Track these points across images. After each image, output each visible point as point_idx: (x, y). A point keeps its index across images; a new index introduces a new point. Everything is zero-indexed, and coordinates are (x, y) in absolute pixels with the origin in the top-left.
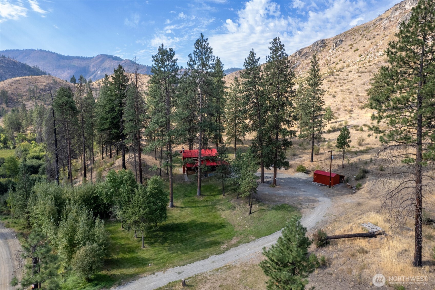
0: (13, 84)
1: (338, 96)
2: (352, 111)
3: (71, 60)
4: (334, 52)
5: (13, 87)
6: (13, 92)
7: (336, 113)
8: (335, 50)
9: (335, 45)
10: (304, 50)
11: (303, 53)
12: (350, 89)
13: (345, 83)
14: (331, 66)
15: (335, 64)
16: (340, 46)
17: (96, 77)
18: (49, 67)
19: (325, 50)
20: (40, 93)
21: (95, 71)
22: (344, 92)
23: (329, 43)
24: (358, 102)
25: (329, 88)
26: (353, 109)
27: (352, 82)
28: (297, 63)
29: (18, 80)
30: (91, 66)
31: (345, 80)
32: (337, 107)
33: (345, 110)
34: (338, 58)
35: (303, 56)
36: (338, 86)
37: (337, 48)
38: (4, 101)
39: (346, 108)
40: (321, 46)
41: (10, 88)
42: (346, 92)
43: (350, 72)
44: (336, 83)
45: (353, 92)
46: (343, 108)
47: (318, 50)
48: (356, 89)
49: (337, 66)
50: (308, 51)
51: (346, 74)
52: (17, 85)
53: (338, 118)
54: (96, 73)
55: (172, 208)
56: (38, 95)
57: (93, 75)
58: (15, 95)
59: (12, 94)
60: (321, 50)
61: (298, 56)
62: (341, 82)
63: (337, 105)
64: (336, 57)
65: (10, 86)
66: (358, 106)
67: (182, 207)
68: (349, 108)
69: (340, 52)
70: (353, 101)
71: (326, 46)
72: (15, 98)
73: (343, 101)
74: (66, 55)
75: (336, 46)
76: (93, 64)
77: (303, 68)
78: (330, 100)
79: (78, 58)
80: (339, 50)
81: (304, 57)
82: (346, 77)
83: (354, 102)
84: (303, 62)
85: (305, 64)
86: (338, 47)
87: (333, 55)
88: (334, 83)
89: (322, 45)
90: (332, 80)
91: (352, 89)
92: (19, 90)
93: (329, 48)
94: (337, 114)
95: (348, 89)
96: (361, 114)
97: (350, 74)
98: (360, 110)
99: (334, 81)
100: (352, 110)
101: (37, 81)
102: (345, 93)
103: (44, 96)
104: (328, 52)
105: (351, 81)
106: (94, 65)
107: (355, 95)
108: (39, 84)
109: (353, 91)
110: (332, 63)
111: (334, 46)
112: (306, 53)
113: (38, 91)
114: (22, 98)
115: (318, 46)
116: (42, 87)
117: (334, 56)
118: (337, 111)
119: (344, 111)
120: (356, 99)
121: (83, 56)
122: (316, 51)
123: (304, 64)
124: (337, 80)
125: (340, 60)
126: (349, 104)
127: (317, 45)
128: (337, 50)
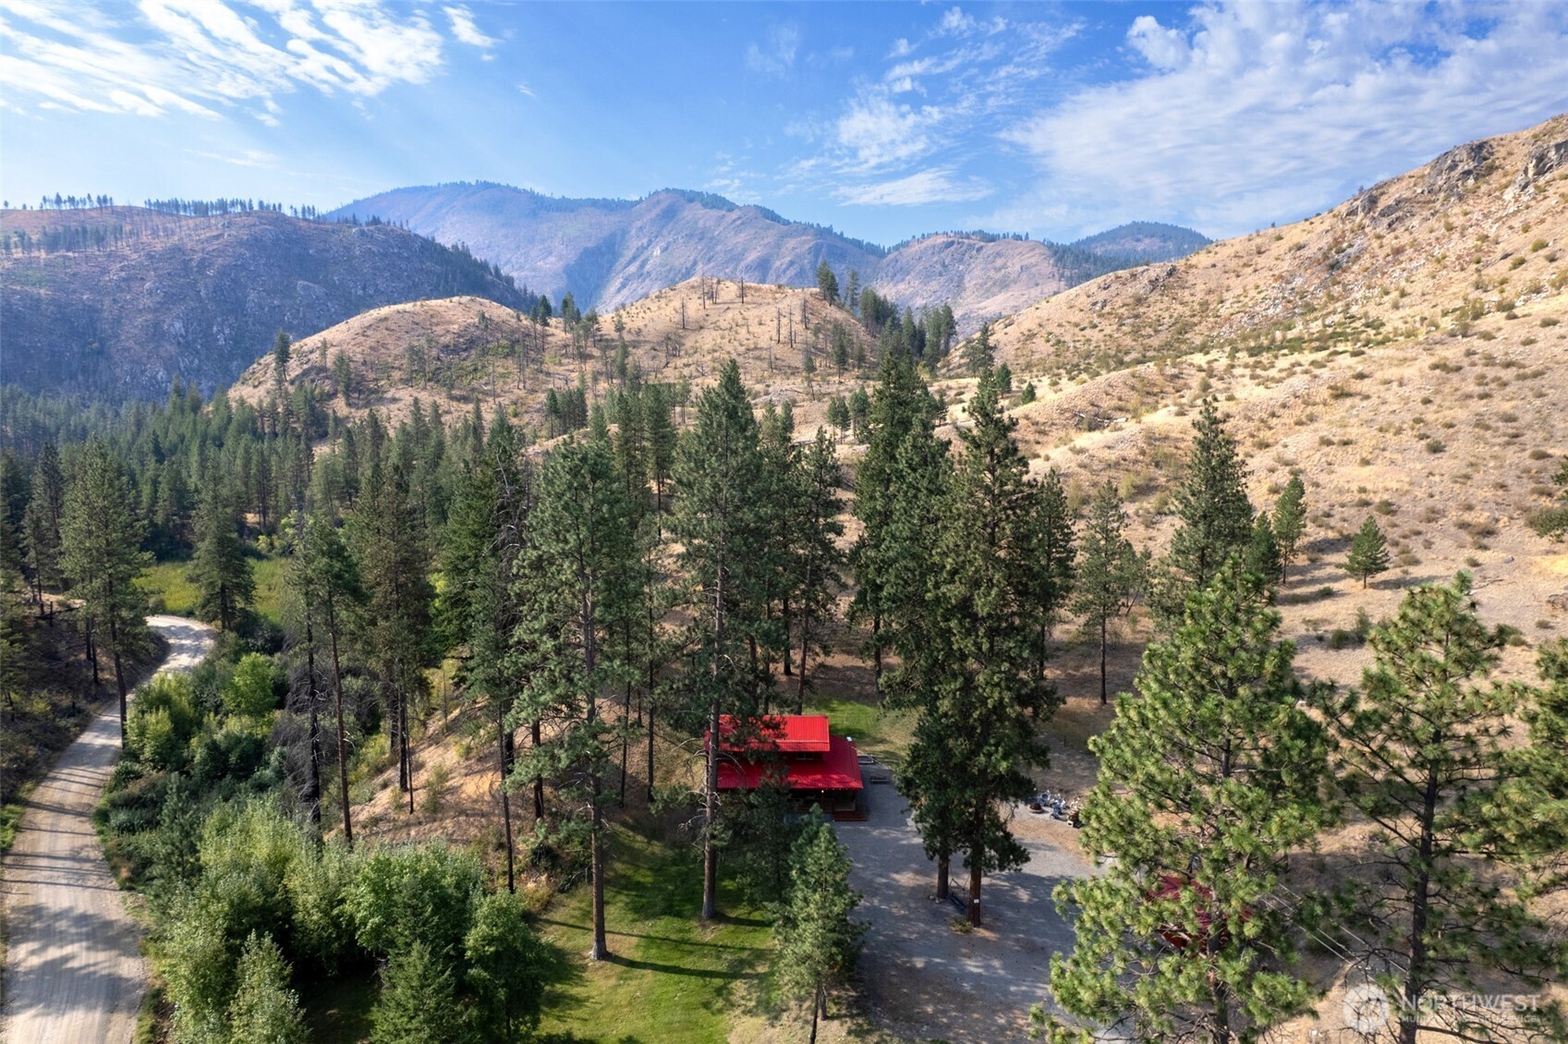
0: (369, 333)
1: (1452, 448)
2: (1489, 533)
3: (572, 211)
4: (1525, 198)
5: (371, 342)
6: (368, 359)
7: (1418, 533)
8: (1531, 189)
9: (1537, 166)
10: (1393, 189)
11: (1383, 203)
12: (1517, 413)
13: (1505, 384)
14: (1490, 271)
15: (1509, 262)
16: (1556, 173)
17: (648, 267)
18: (506, 236)
19: (1484, 188)
20: (439, 359)
21: (644, 248)
22: (1487, 428)
23: (1510, 154)
24: (1533, 491)
25: (1427, 401)
26: (1501, 524)
27: (1537, 382)
28: (1351, 246)
29: (386, 319)
30: (633, 232)
31: (1508, 365)
32: (1430, 502)
33: (1463, 526)
34: (1535, 233)
35: (1383, 214)
36: (1469, 396)
37: (1542, 181)
38: (341, 388)
39: (1468, 517)
40: (1467, 173)
41: (360, 344)
42: (1496, 430)
43: (1548, 323)
44: (1464, 380)
45: (1526, 438)
46: (1454, 515)
47: (1451, 189)
48: (1545, 421)
49: (1516, 274)
50: (1407, 194)
51: (1523, 334)
52: (379, 336)
53: (1416, 562)
54: (647, 254)
55: (599, 964)
56: (433, 367)
57: (637, 264)
58: (372, 367)
59: (364, 363)
60: (1467, 191)
61: (1361, 215)
62: (1491, 373)
63: (1432, 496)
64: (1526, 229)
65: (362, 338)
66: (1526, 510)
67: (632, 964)
68: (1480, 517)
69: (1552, 201)
70: (1510, 482)
71: (1491, 169)
72: (371, 376)
73: (1467, 477)
74: (557, 196)
75: (1540, 172)
76: (639, 224)
77: (1374, 273)
78: (1411, 465)
79: (594, 203)
80: (1551, 191)
81: (1386, 221)
82: (1517, 352)
83: (1515, 489)
84: (1375, 244)
85: (1387, 250)
86: (1548, 176)
87: (1515, 213)
88: (1455, 377)
89: (1472, 165)
90: (1452, 364)
91: (1528, 417)
92: (383, 350)
93: (1504, 181)
94: (1420, 539)
95: (1510, 419)
96: (1529, 553)
97: (1542, 333)
98: (1531, 532)
99: (1459, 369)
100: (1492, 526)
101: (434, 320)
102: (1488, 434)
103: (449, 368)
104: (1499, 198)
105: (1537, 375)
106: (641, 229)
107: (1528, 453)
108: (439, 330)
109: (1529, 426)
110: (1500, 255)
111: (1531, 173)
112: (1398, 202)
113: (434, 353)
114: (388, 378)
115: (1456, 174)
116: (444, 340)
117: (1516, 222)
118: (1422, 527)
119: (1453, 529)
120: (1527, 471)
121: (609, 198)
122: (1442, 195)
123: (1381, 253)
124: (1474, 364)
125: (1540, 246)
126: (1488, 493)
127: (1453, 167)
128: (1540, 190)
